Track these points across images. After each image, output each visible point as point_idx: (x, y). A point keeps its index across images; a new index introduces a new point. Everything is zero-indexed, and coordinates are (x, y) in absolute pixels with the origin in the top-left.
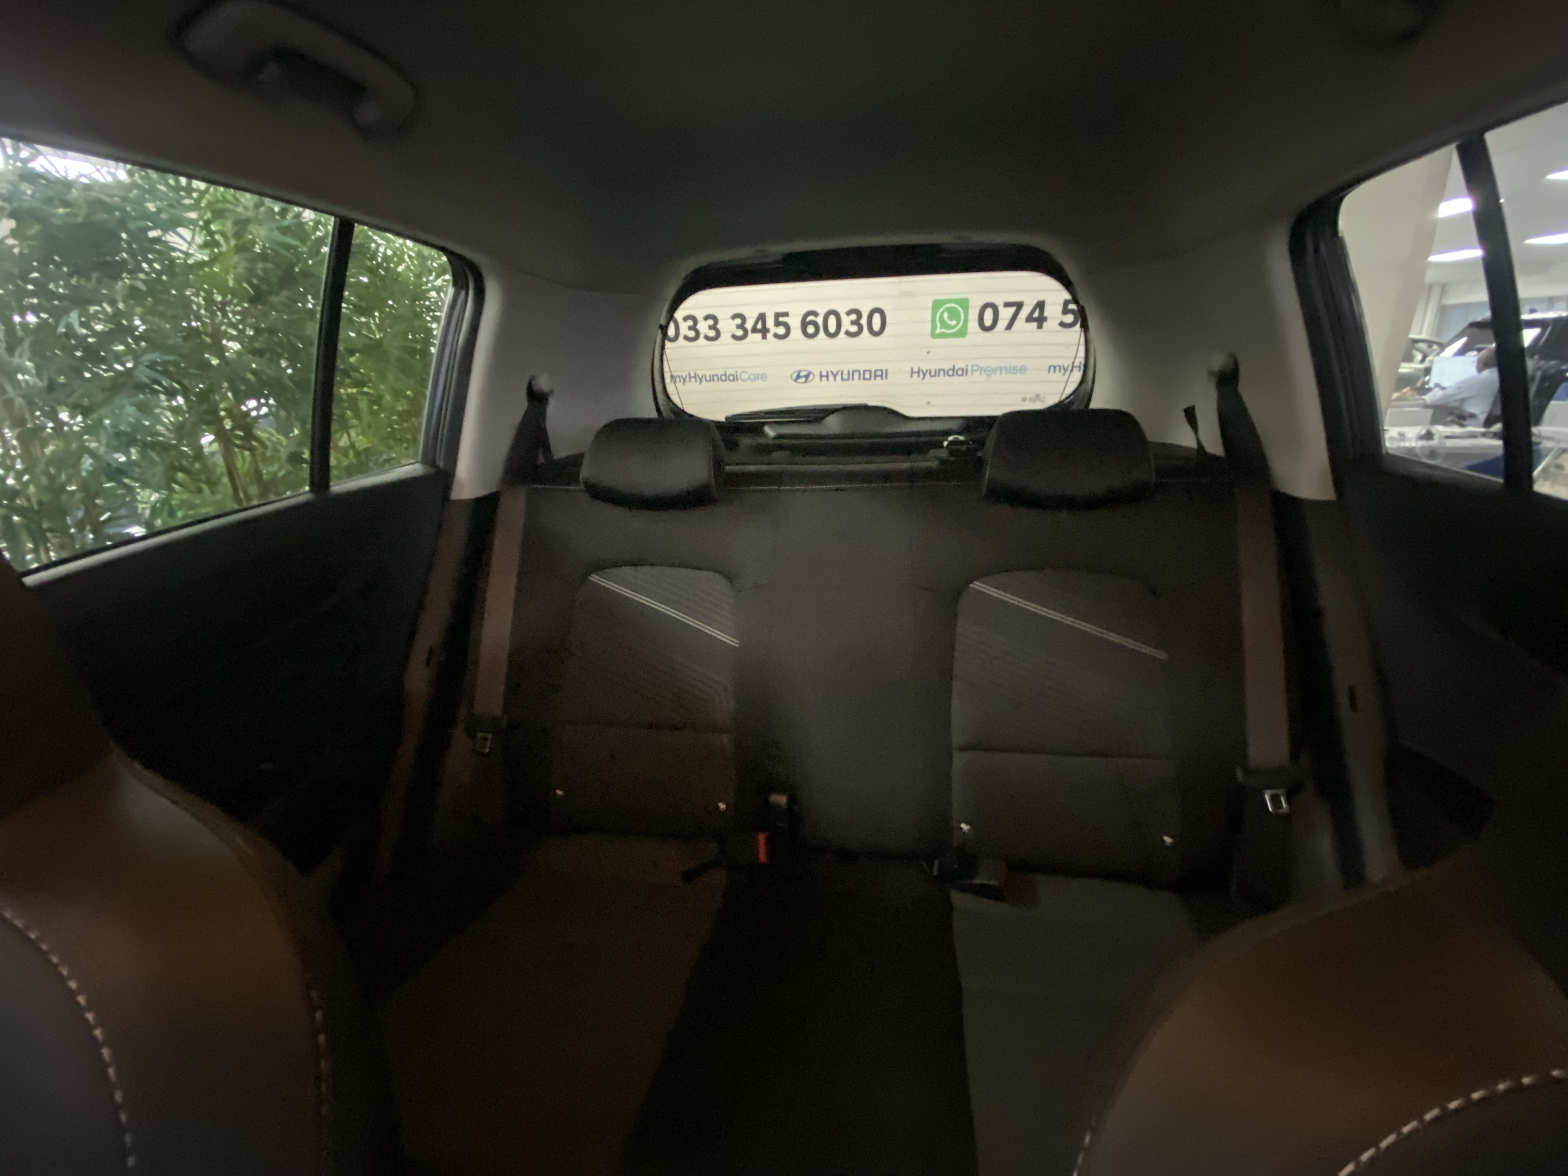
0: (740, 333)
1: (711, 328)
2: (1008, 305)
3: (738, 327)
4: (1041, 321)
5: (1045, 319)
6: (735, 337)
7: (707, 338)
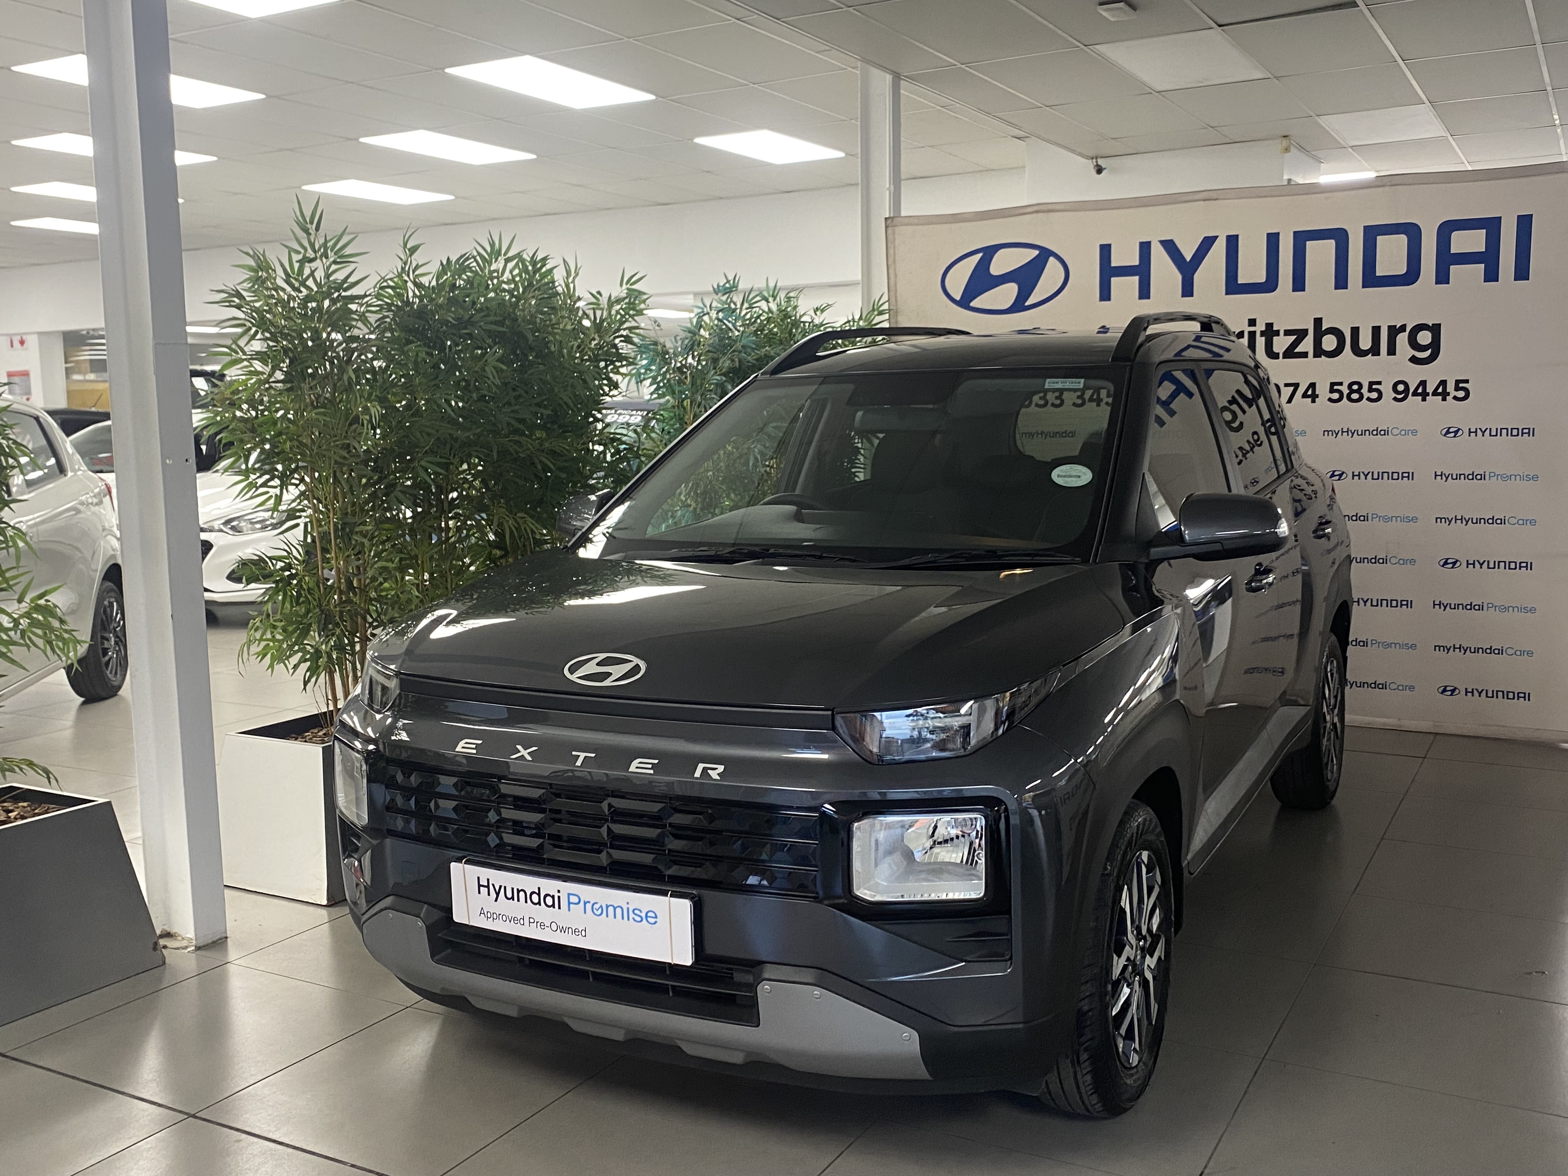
0: (1080, 401)
1: (1057, 398)
2: (1287, 385)
3: (1078, 397)
4: (1314, 397)
5: (1317, 396)
6: (1074, 404)
7: (1053, 405)
